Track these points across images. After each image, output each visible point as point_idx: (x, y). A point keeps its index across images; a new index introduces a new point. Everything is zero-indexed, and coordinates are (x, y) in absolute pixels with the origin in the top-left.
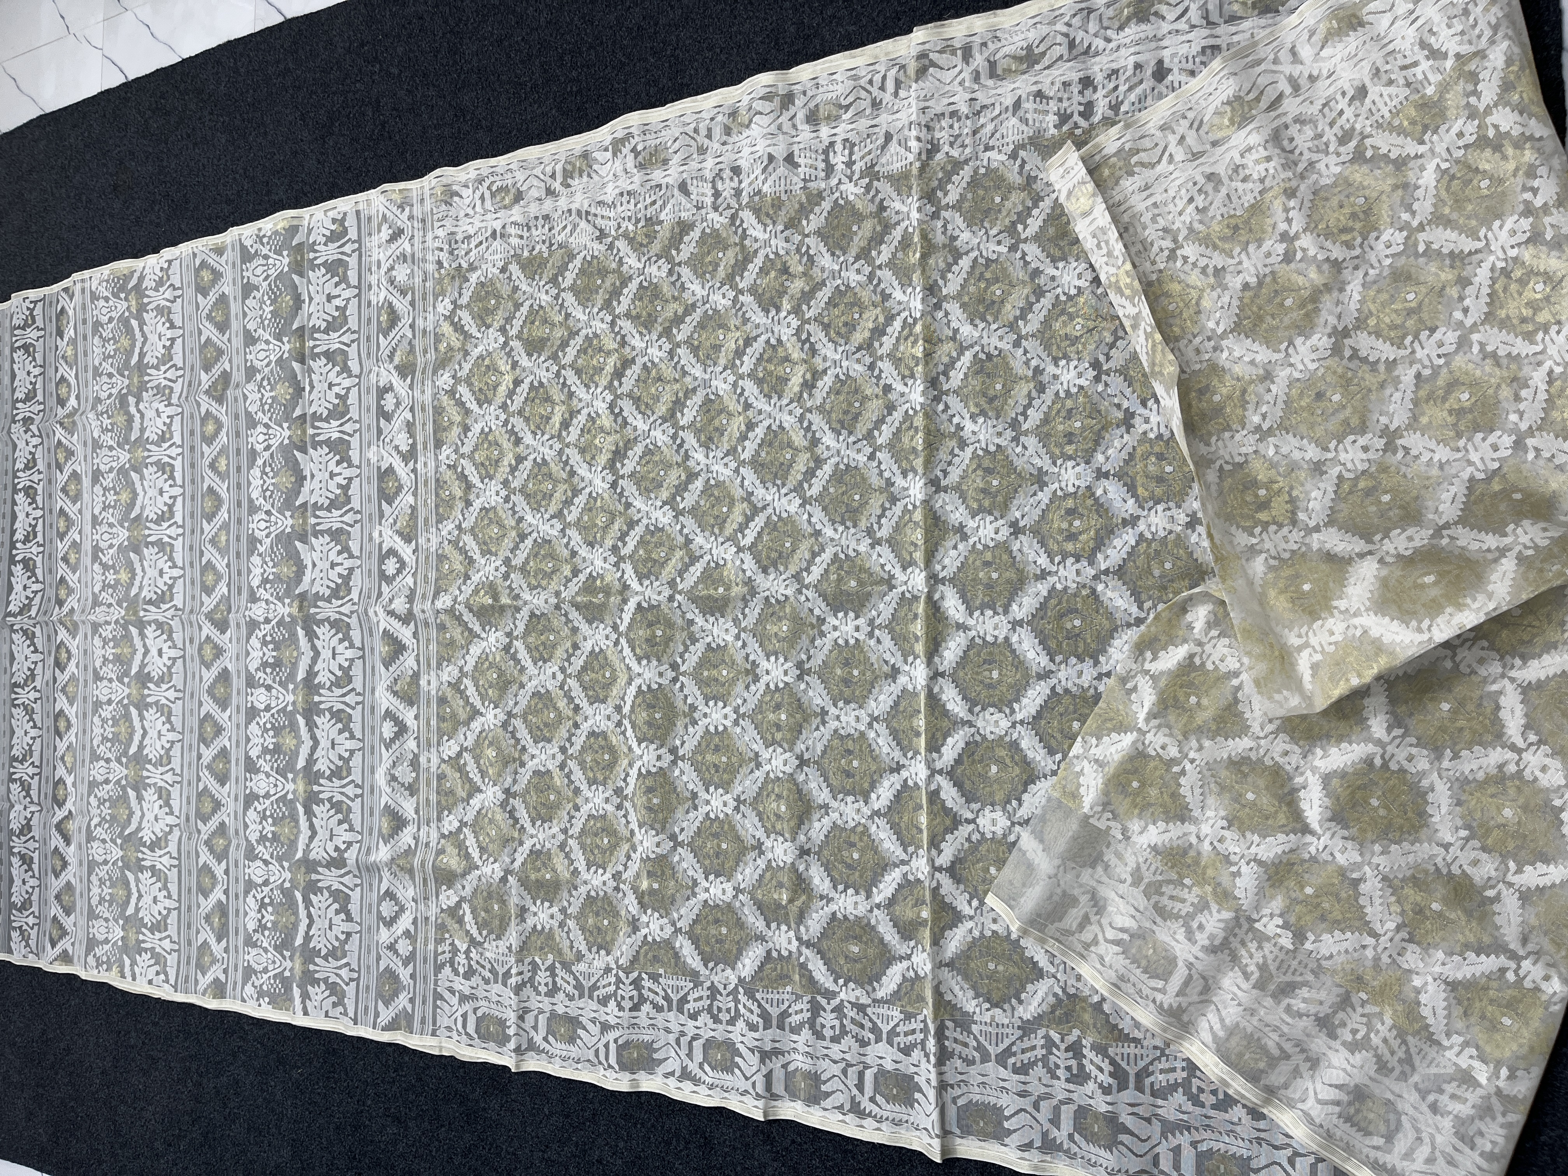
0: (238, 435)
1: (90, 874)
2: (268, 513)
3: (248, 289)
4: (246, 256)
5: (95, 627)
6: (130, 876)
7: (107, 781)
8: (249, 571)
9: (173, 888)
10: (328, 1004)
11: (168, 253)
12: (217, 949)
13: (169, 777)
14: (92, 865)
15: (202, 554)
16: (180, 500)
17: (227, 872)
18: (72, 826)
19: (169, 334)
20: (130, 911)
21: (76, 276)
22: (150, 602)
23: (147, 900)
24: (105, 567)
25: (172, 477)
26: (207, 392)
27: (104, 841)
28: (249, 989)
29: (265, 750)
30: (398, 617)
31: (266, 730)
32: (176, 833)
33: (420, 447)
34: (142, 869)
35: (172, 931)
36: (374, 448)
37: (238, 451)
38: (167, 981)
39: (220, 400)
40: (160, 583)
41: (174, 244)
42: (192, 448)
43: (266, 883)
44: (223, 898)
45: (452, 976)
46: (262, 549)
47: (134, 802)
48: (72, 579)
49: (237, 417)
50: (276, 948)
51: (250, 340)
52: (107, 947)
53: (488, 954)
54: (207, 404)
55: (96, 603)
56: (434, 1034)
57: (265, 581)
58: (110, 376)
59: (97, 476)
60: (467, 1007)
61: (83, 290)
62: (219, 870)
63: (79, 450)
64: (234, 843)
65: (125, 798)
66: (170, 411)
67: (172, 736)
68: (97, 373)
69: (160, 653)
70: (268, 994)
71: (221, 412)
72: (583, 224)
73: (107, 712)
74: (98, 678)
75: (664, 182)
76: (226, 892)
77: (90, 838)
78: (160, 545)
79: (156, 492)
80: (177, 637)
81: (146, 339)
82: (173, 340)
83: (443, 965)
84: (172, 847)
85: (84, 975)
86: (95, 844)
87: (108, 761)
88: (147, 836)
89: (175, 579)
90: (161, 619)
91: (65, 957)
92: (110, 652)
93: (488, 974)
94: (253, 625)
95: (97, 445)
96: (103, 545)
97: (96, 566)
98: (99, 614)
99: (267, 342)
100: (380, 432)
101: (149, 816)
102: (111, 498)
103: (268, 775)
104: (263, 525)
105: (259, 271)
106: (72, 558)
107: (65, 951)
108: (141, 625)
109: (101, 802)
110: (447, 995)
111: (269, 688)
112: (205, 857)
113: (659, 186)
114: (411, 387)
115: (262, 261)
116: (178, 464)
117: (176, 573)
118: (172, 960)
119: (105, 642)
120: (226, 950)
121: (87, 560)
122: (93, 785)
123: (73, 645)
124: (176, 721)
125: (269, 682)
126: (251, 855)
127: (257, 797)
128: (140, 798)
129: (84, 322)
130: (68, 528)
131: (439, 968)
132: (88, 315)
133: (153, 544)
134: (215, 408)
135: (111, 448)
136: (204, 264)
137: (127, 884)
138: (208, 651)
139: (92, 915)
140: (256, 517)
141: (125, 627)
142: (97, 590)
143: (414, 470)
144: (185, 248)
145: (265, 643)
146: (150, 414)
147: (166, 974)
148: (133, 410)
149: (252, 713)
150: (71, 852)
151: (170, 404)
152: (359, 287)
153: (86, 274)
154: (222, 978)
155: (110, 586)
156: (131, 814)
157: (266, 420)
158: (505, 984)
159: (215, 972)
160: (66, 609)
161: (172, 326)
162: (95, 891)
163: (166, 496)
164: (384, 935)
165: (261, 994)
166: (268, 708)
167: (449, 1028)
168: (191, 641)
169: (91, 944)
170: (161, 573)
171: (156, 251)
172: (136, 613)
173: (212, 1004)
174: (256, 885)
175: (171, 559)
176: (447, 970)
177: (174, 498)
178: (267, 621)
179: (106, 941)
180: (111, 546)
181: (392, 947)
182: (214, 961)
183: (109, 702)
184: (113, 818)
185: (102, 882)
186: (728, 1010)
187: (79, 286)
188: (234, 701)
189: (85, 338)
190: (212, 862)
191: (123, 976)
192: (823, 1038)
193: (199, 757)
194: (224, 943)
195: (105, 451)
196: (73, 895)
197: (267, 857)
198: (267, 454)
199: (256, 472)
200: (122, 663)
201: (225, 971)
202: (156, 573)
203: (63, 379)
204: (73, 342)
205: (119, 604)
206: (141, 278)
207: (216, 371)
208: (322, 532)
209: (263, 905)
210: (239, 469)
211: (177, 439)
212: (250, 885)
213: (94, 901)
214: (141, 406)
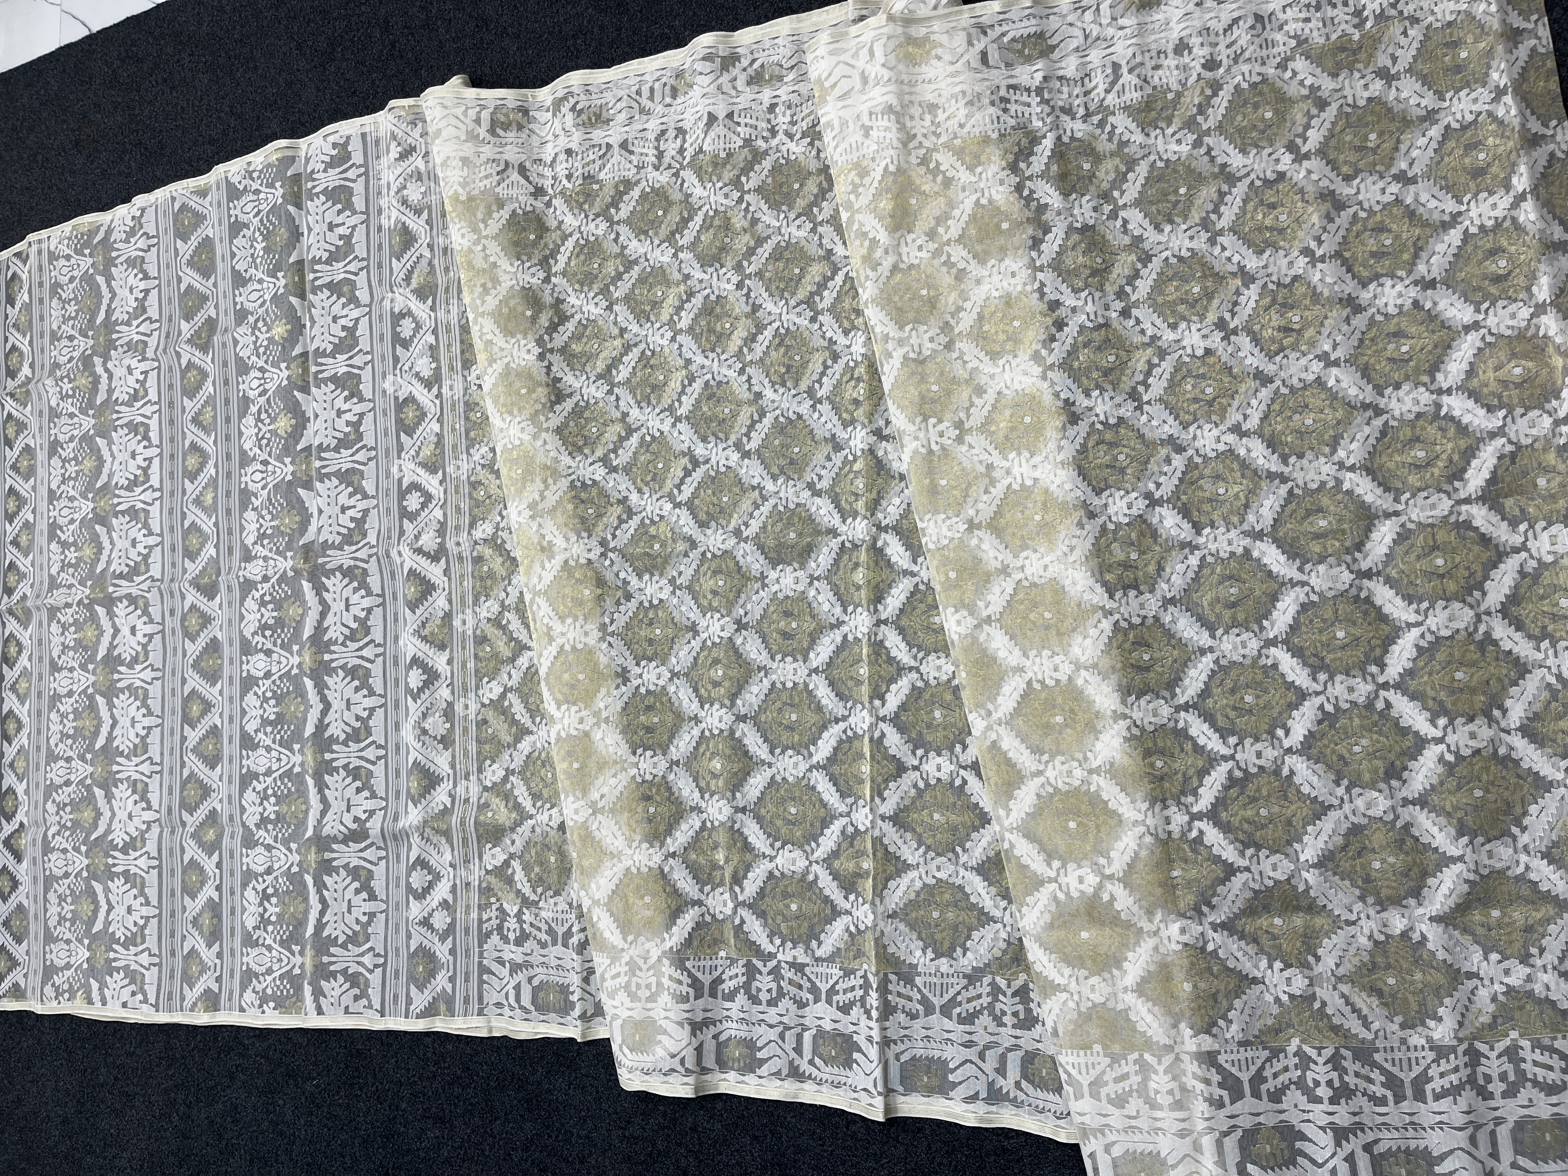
0: (226, 382)
1: (46, 891)
2: (265, 463)
3: (236, 228)
4: (234, 193)
5: (53, 612)
6: (98, 887)
7: (68, 783)
8: (242, 528)
9: (152, 892)
10: (347, 999)
11: (140, 200)
12: (208, 955)
13: (146, 768)
14: (49, 881)
15: (184, 516)
16: (156, 462)
17: (219, 865)
18: (24, 841)
19: (143, 285)
20: (98, 926)
21: (32, 237)
22: (121, 576)
23: (120, 910)
24: (64, 545)
25: (146, 437)
26: (189, 341)
27: (65, 851)
28: (249, 996)
29: (265, 722)
30: (427, 555)
31: (266, 700)
32: (155, 829)
33: (444, 370)
34: (112, 876)
35: (151, 942)
36: (390, 377)
37: (227, 402)
38: (145, 1001)
39: (204, 348)
40: (133, 554)
41: (148, 190)
42: (171, 404)
43: (269, 871)
44: (215, 896)
45: (500, 945)
46: (257, 503)
47: (101, 802)
48: (24, 563)
49: (225, 364)
50: (282, 943)
51: (239, 280)
52: (67, 973)
53: (543, 914)
54: (188, 354)
55: (54, 585)
56: (480, 1013)
57: (262, 537)
58: (71, 338)
59: (54, 447)
60: (520, 977)
61: (40, 252)
62: (209, 865)
63: (33, 423)
64: (227, 831)
65: (90, 799)
66: (144, 366)
67: (148, 721)
68: (55, 337)
69: (133, 631)
70: (274, 998)
71: (205, 362)
73: (66, 706)
74: (55, 668)
76: (218, 888)
77: (47, 849)
78: (133, 513)
79: (126, 456)
80: (155, 611)
81: (114, 295)
82: (147, 292)
83: (488, 935)
84: (151, 846)
85: (39, 1009)
86: (53, 856)
87: (68, 760)
88: (118, 837)
89: (151, 548)
90: (135, 592)
91: (17, 992)
92: (70, 638)
93: (544, 937)
94: (248, 586)
95: (54, 414)
96: (61, 521)
97: (54, 546)
98: (58, 597)
99: (260, 281)
100: (396, 360)
101: (121, 815)
102: (72, 469)
103: (268, 749)
104: (258, 476)
105: (248, 209)
106: (24, 540)
107: (16, 985)
108: (109, 603)
109: (61, 807)
110: (495, 967)
111: (268, 653)
112: (192, 851)
114: (433, 309)
115: (252, 197)
116: (154, 423)
117: (152, 541)
118: (151, 976)
119: (64, 627)
120: (219, 955)
121: (41, 540)
122: (51, 788)
123: (25, 636)
124: (155, 705)
125: (269, 645)
126: (249, 842)
127: (256, 776)
128: (109, 797)
129: (41, 284)
130: (19, 508)
131: (484, 937)
132: (45, 278)
133: (123, 513)
134: (198, 357)
135: (72, 416)
136: (184, 207)
137: (93, 895)
138: (193, 621)
139: (50, 938)
140: (250, 470)
141: (90, 607)
142: (54, 571)
143: (439, 396)
144: (161, 194)
145: (263, 604)
146: (119, 372)
147: (145, 995)
148: (99, 370)
149: (248, 683)
150: (22, 871)
151: (144, 359)
152: (367, 213)
153: (44, 233)
154: (215, 987)
155: (70, 565)
156: (99, 814)
157: (261, 363)
158: (565, 945)
159: (207, 982)
160: (16, 597)
161: (146, 277)
162: (54, 910)
163: (139, 460)
164: (416, 910)
165: (264, 1000)
166: (268, 675)
167: (499, 1005)
168: (172, 612)
169: (49, 971)
170: (134, 543)
171: (127, 200)
172: (103, 589)
173: (202, 1019)
174: (256, 875)
175: (146, 525)
176: (495, 938)
177: (150, 460)
178: (266, 579)
179: (68, 966)
180: (72, 521)
181: (426, 923)
182: (204, 969)
183: (70, 694)
184: (76, 824)
185: (61, 899)
187: (35, 248)
188: (226, 674)
189: (41, 301)
190: (201, 856)
191: (90, 1002)
193: (184, 739)
194: (216, 948)
195: (65, 420)
196: (26, 918)
197: (270, 841)
198: (262, 400)
199: (250, 420)
200: (85, 649)
201: (218, 979)
202: (128, 544)
203: (14, 348)
204: (28, 307)
205: (82, 583)
206: (109, 232)
207: (200, 318)
208: (328, 476)
209: (265, 897)
210: (228, 420)
211: (153, 395)
212: (249, 876)
213: (52, 923)
214: (110, 365)
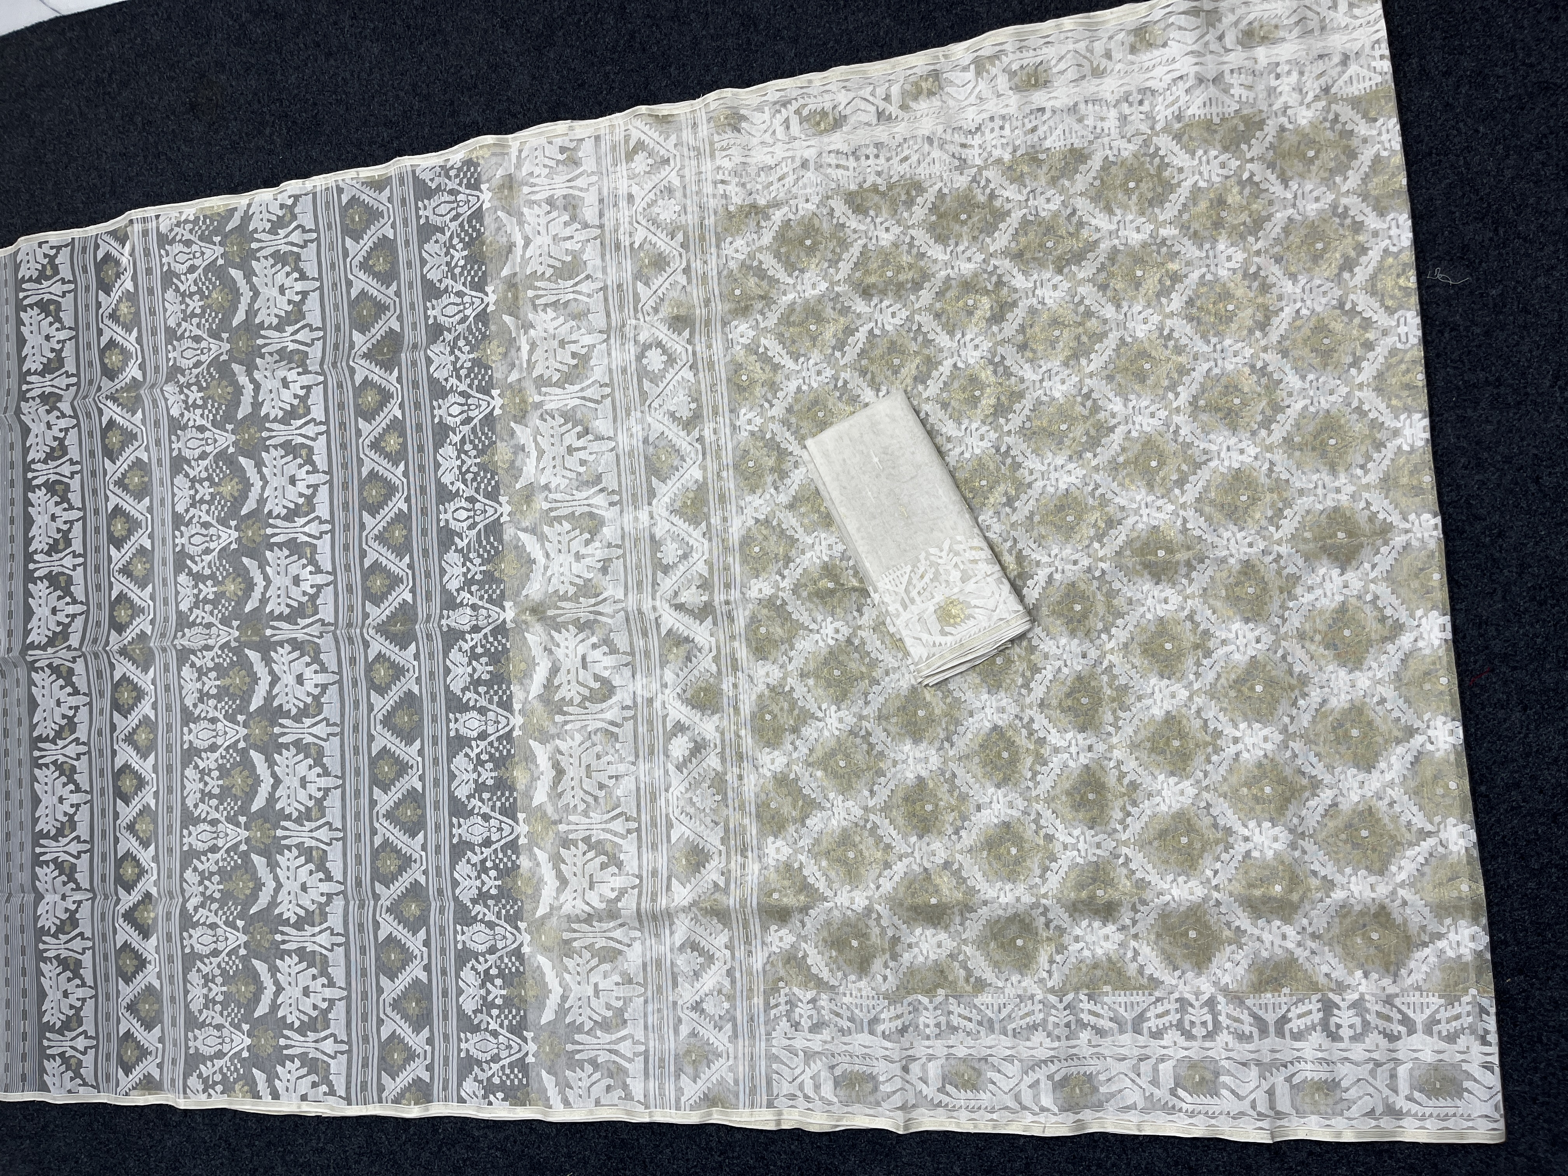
0: (417, 406)
1: (186, 970)
2: (471, 500)
3: (427, 231)
4: (424, 191)
5: (183, 655)
6: (260, 967)
7: (214, 849)
8: (443, 571)
9: (338, 973)
10: (599, 1090)
11: (293, 186)
12: (416, 1041)
13: (324, 834)
14: (191, 960)
15: (363, 554)
16: (324, 491)
17: (427, 943)
18: (154, 914)
19: (299, 286)
20: (262, 1009)
21: (136, 214)
22: (280, 617)
23: (292, 993)
24: (198, 578)
25: (309, 461)
26: (365, 356)
27: (213, 926)
28: (469, 1085)
29: (480, 788)
30: (690, 612)
31: (481, 763)
32: (338, 903)
33: (706, 412)
34: (283, 955)
35: (337, 1026)
36: (636, 415)
37: (419, 427)
38: (332, 1092)
39: (388, 366)
40: (295, 592)
41: (305, 175)
42: (342, 425)
43: (492, 950)
44: (423, 976)
45: (791, 1032)
46: (461, 544)
47: (263, 871)
48: (140, 596)
49: (415, 385)
50: (512, 1030)
51: (432, 291)
52: (221, 1062)
53: (847, 1000)
54: (364, 370)
55: (184, 624)
56: (770, 1105)
57: (469, 583)
58: (197, 339)
59: (178, 464)
60: (818, 1065)
61: (145, 233)
62: (415, 943)
63: (146, 435)
64: (434, 906)
65: (248, 866)
66: (305, 380)
67: (325, 782)
68: (172, 335)
69: (300, 679)
70: (502, 1087)
71: (390, 380)
72: (936, 153)
73: (208, 761)
74: (190, 718)
75: (1048, 105)
76: (427, 968)
77: (187, 924)
78: (294, 547)
79: (284, 481)
80: (329, 658)
81: (256, 294)
82: (304, 294)
83: (777, 1021)
84: (335, 920)
85: (182, 1104)
86: (196, 933)
87: (214, 823)
88: (288, 910)
89: (319, 588)
90: (300, 636)
91: (148, 1084)
92: (211, 684)
93: (846, 1024)
94: (452, 637)
95: (176, 426)
96: (191, 550)
97: (183, 578)
98: (192, 638)
99: (459, 294)
100: (643, 395)
101: (289, 885)
102: (205, 491)
103: (486, 817)
104: (463, 515)
105: (443, 209)
106: (139, 568)
107: (148, 1076)
108: (266, 648)
109: (205, 876)
110: (786, 1056)
111: (483, 711)
112: (389, 926)
113: (1042, 110)
114: (689, 342)
115: (446, 197)
116: (320, 446)
117: (320, 579)
118: (337, 1066)
119: (201, 673)
120: (430, 1041)
121: (164, 570)
122: (189, 857)
123: (144, 680)
124: (332, 762)
125: (483, 702)
126: (464, 917)
127: (470, 846)
128: (273, 865)
129: (149, 271)
130: (130, 532)
131: (771, 1025)
132: (155, 263)
133: (280, 546)
134: (377, 374)
135: (201, 429)
136: (353, 200)
137: (255, 977)
138: (381, 672)
139: (193, 1023)
140: (452, 507)
141: (238, 651)
142: (184, 607)
143: (701, 440)
144: (319, 182)
145: (474, 656)
146: (270, 384)
147: (330, 1085)
148: (243, 380)
149: (458, 743)
150: (151, 948)
151: (306, 372)
152: (600, 227)
153: (150, 211)
154: (426, 1077)
155: (206, 601)
156: (259, 886)
157: (463, 387)
158: (873, 1033)
159: (416, 1070)
160: (130, 634)
161: (303, 277)
162: (197, 991)
163: (301, 487)
164: (687, 994)
165: (489, 1089)
166: (483, 736)
167: (792, 1096)
168: (353, 661)
169: (194, 1061)
170: (297, 581)
171: (272, 184)
172: (258, 632)
173: (413, 1112)
174: (476, 956)
175: (312, 561)
176: (784, 1025)
177: (316, 487)
178: (476, 629)
179: (220, 1054)
180: (207, 551)
181: (697, 1007)
182: (411, 1056)
183: (213, 748)
184: (226, 896)
185: (208, 979)
186: (1204, 1024)
187: (137, 227)
188: (428, 730)
189: (151, 291)
190: (401, 933)
191: (256, 1096)
192: (1341, 1039)
193: (373, 803)
194: (426, 1033)
195: (191, 433)
196: (158, 1001)
197: (491, 917)
198: (466, 429)
199: (448, 451)
200: (233, 697)
201: (430, 1068)
202: (288, 581)
203: (112, 343)
204: (131, 296)
205: (225, 622)
206: (247, 218)
207: (379, 330)
208: (558, 519)
209: (487, 978)
210: (421, 449)
211: (317, 412)
212: (464, 956)
213: (195, 1007)
214: (257, 375)
